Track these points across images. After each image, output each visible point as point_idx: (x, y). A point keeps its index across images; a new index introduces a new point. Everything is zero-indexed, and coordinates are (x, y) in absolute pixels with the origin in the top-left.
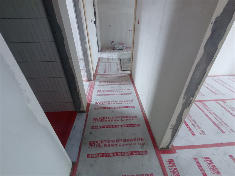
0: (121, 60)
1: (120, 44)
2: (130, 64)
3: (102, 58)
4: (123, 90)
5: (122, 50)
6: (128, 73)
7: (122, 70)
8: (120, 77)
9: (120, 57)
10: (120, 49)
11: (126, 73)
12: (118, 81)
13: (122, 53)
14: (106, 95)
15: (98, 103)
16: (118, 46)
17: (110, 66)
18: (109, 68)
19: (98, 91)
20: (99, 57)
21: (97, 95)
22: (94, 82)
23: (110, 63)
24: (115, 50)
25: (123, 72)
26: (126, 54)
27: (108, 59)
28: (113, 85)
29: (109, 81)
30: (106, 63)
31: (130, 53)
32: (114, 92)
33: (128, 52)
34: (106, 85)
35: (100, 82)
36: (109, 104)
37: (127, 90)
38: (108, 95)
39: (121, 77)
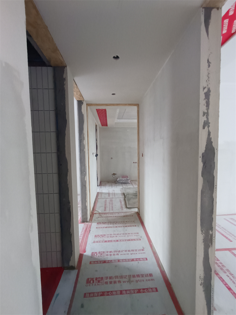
0: (125, 195)
1: (123, 177)
2: (137, 200)
3: (102, 193)
4: (129, 234)
5: (125, 184)
6: (135, 212)
7: (127, 208)
8: (124, 216)
9: (124, 192)
10: (124, 182)
11: (133, 211)
12: (121, 222)
13: (126, 186)
14: (106, 241)
15: (96, 254)
16: (121, 179)
17: (111, 203)
18: (111, 205)
19: (95, 236)
20: (98, 192)
21: (94, 242)
22: (90, 224)
23: (112, 199)
24: (117, 184)
25: (128, 210)
26: (131, 189)
27: (109, 194)
28: (116, 227)
29: (110, 222)
30: (106, 199)
31: (136, 186)
32: (117, 236)
33: (133, 186)
34: (106, 227)
35: (98, 223)
36: (111, 255)
37: (135, 235)
38: (109, 241)
39: (126, 216)
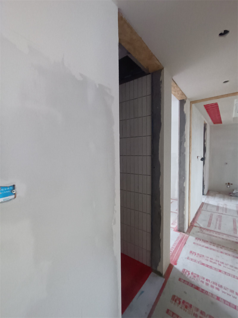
3: (208, 204)
14: (203, 264)
15: (187, 273)
17: (219, 219)
19: (191, 252)
20: (203, 201)
21: (188, 259)
22: (187, 236)
23: (221, 215)
24: (232, 197)
27: (218, 207)
28: (221, 252)
29: (213, 243)
30: (212, 213)
32: (220, 265)
34: (207, 248)
35: (196, 238)
36: (207, 284)
